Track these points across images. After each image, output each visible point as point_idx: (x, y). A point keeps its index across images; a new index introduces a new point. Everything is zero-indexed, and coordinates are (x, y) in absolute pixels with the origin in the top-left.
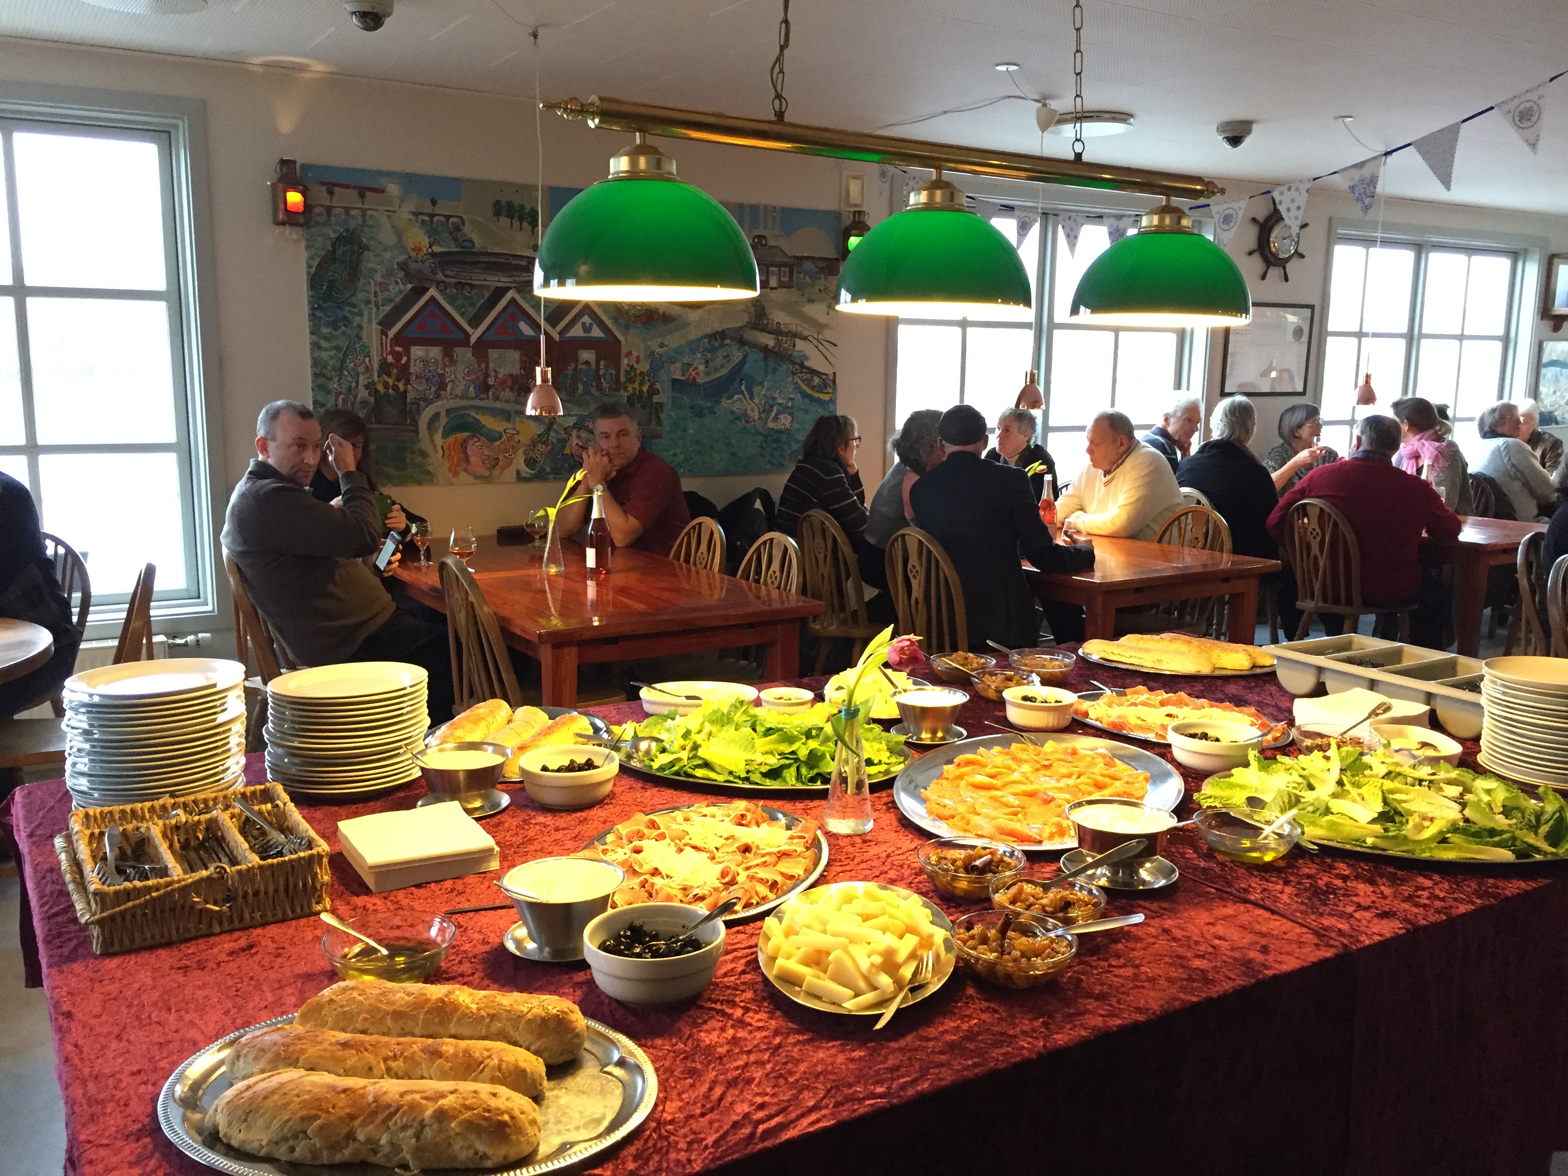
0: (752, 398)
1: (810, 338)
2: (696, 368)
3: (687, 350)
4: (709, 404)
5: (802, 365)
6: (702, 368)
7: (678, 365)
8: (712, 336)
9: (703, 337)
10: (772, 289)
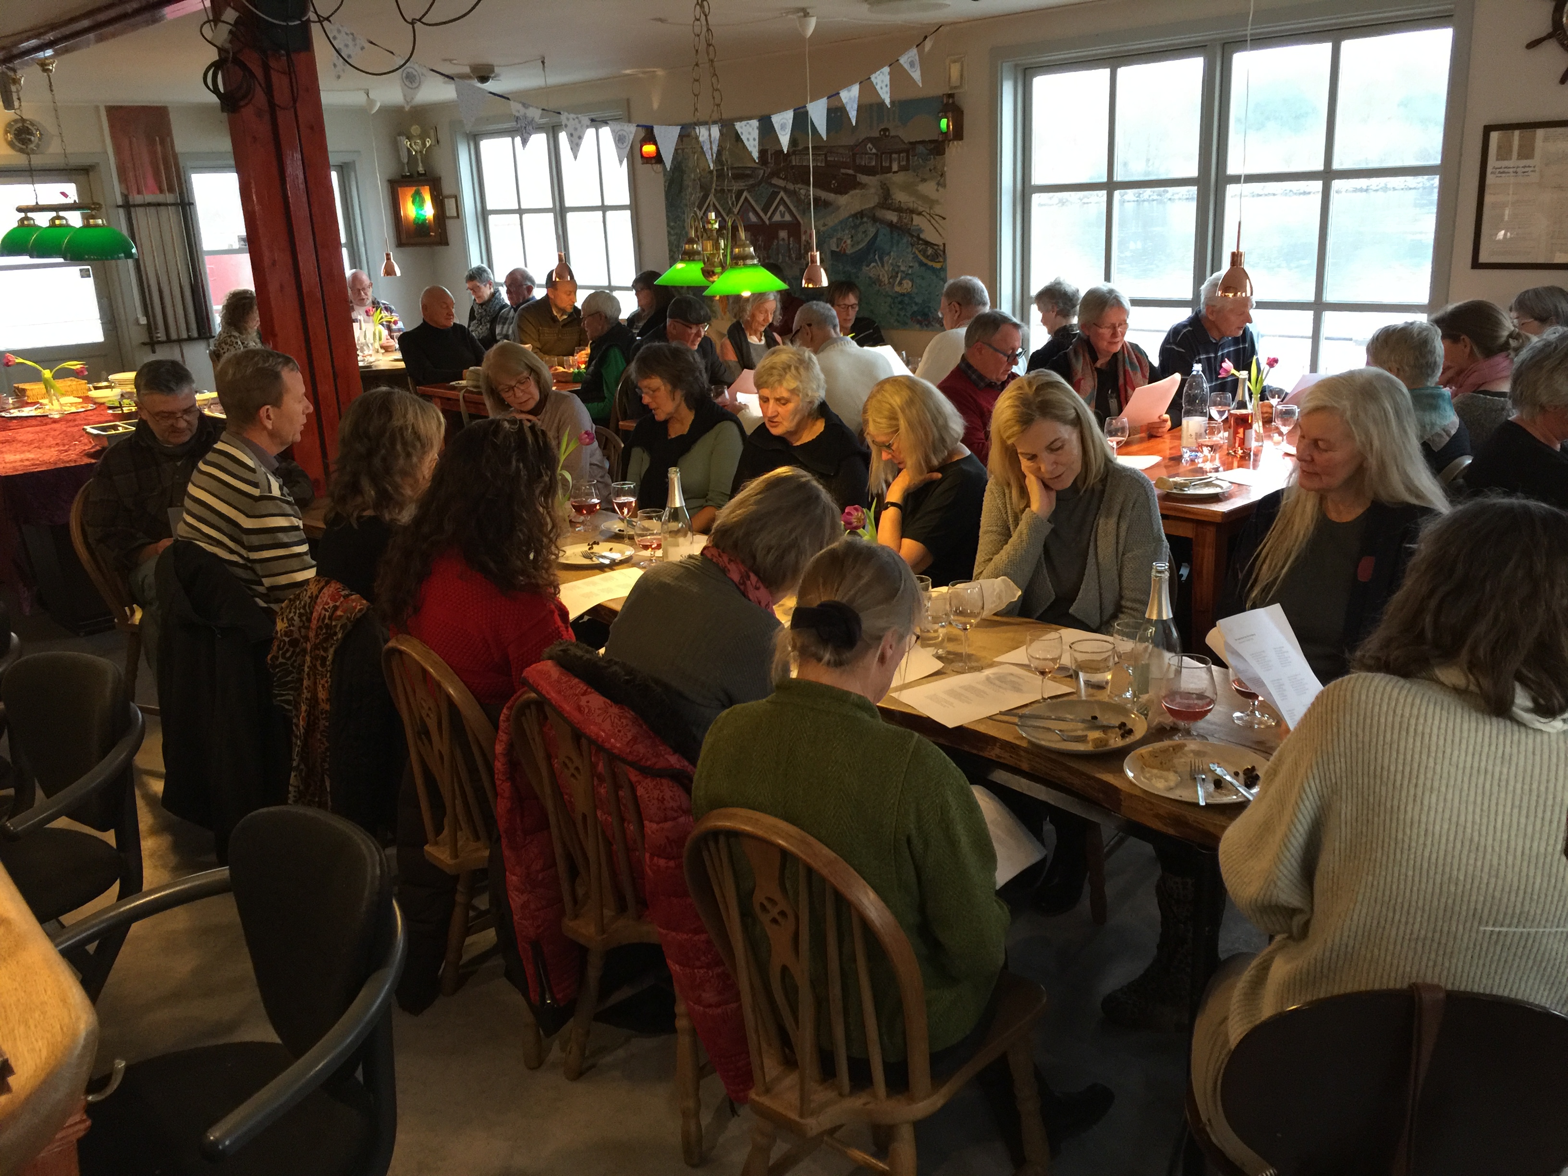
0: (883, 266)
1: (923, 213)
2: (845, 242)
3: (839, 228)
4: (854, 271)
5: (919, 238)
6: (849, 242)
7: (835, 240)
8: (855, 216)
9: (849, 217)
10: (895, 172)
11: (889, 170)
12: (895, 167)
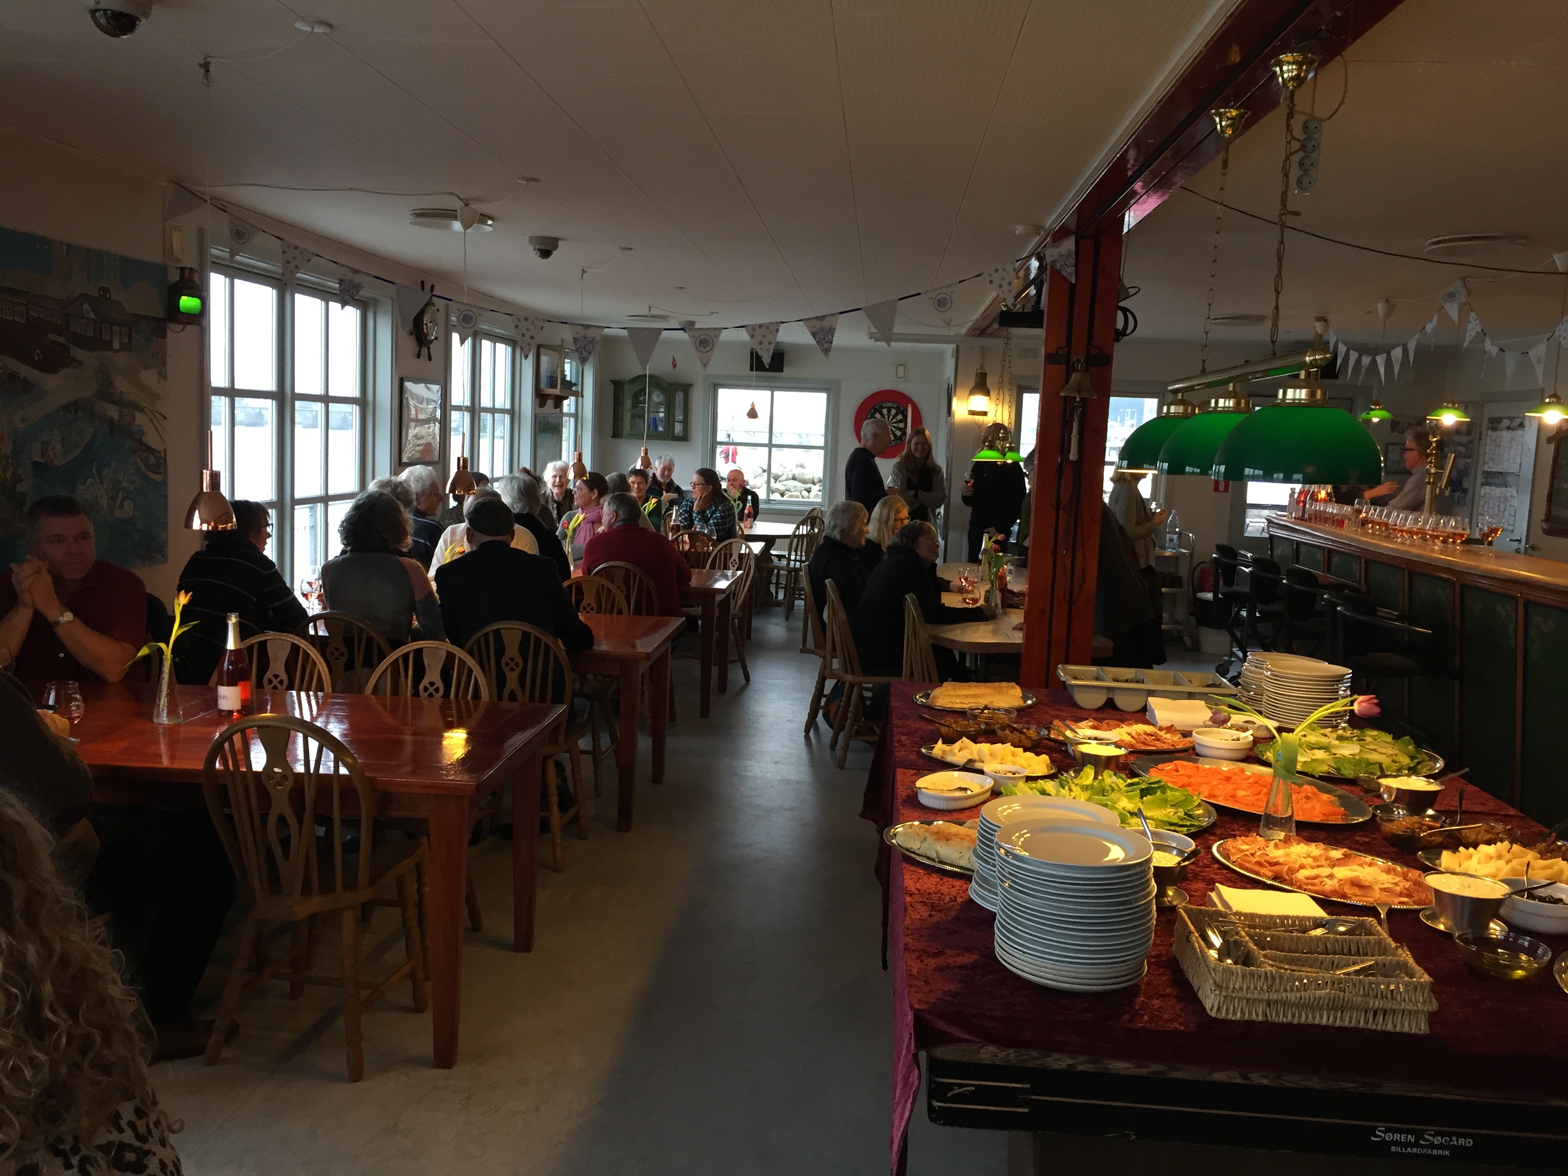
0: (102, 483)
1: (146, 410)
2: (54, 448)
3: (45, 425)
5: (141, 443)
6: (59, 446)
7: (38, 444)
9: (60, 410)
10: (117, 351)
11: (108, 346)
12: (116, 345)
